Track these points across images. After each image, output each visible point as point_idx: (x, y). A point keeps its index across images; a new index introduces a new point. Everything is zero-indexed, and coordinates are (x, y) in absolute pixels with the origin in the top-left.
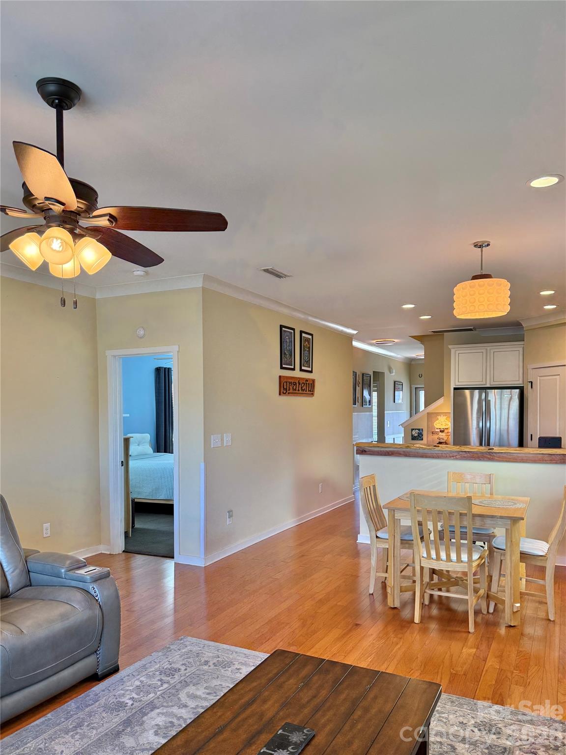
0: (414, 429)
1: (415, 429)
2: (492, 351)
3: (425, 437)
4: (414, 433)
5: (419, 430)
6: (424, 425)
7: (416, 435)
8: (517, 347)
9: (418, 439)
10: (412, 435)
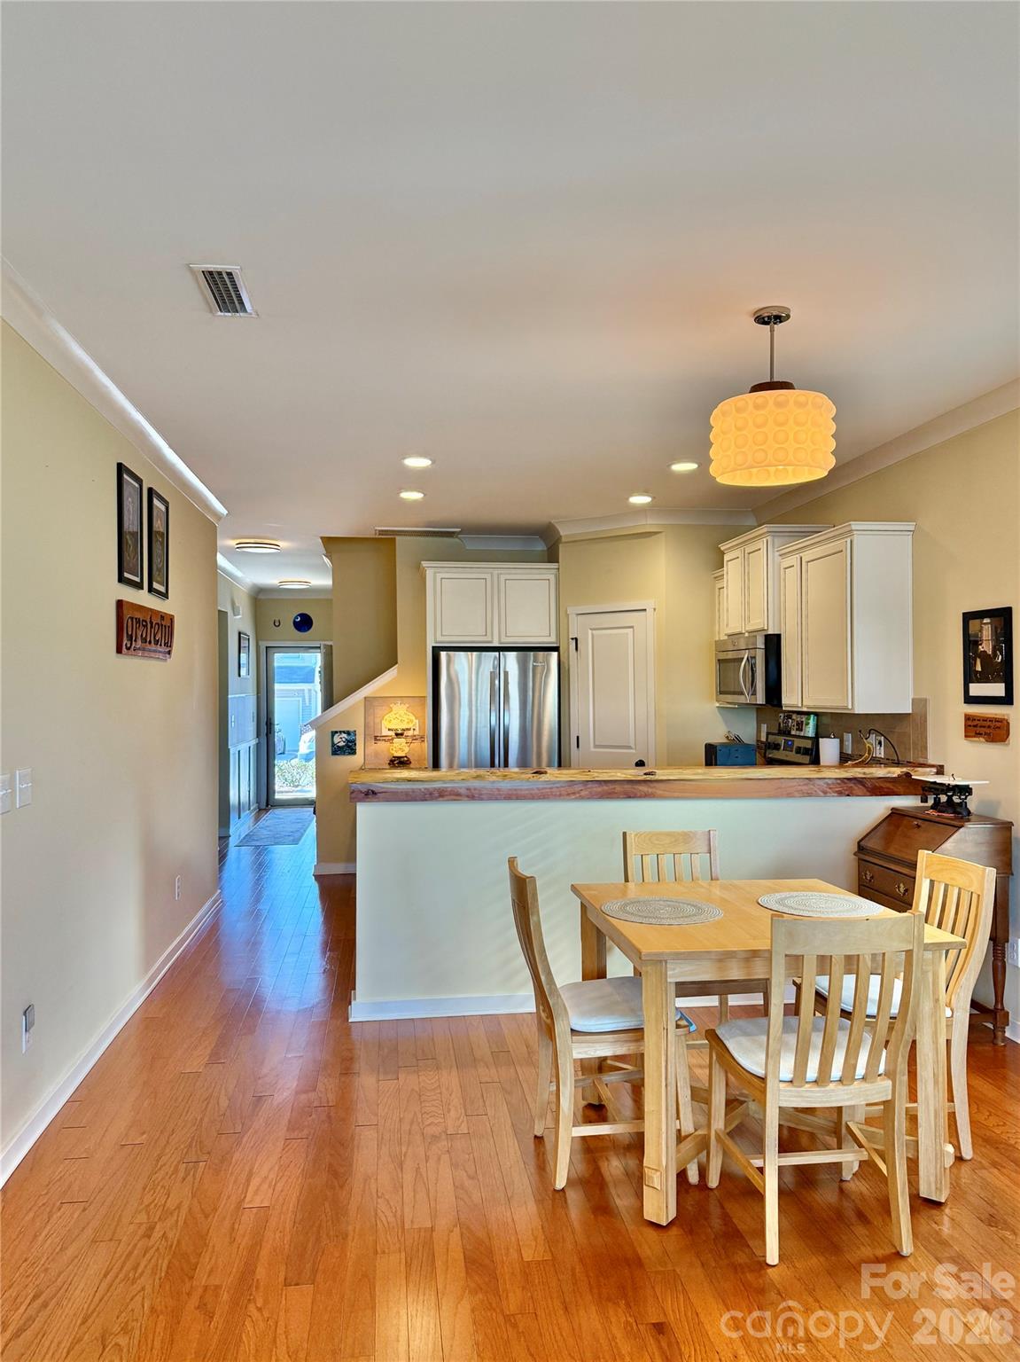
0: (336, 732)
1: (340, 732)
2: (502, 578)
3: (360, 748)
4: (337, 739)
5: (348, 733)
6: (357, 724)
7: (342, 744)
8: (546, 572)
9: (344, 753)
10: (333, 745)
